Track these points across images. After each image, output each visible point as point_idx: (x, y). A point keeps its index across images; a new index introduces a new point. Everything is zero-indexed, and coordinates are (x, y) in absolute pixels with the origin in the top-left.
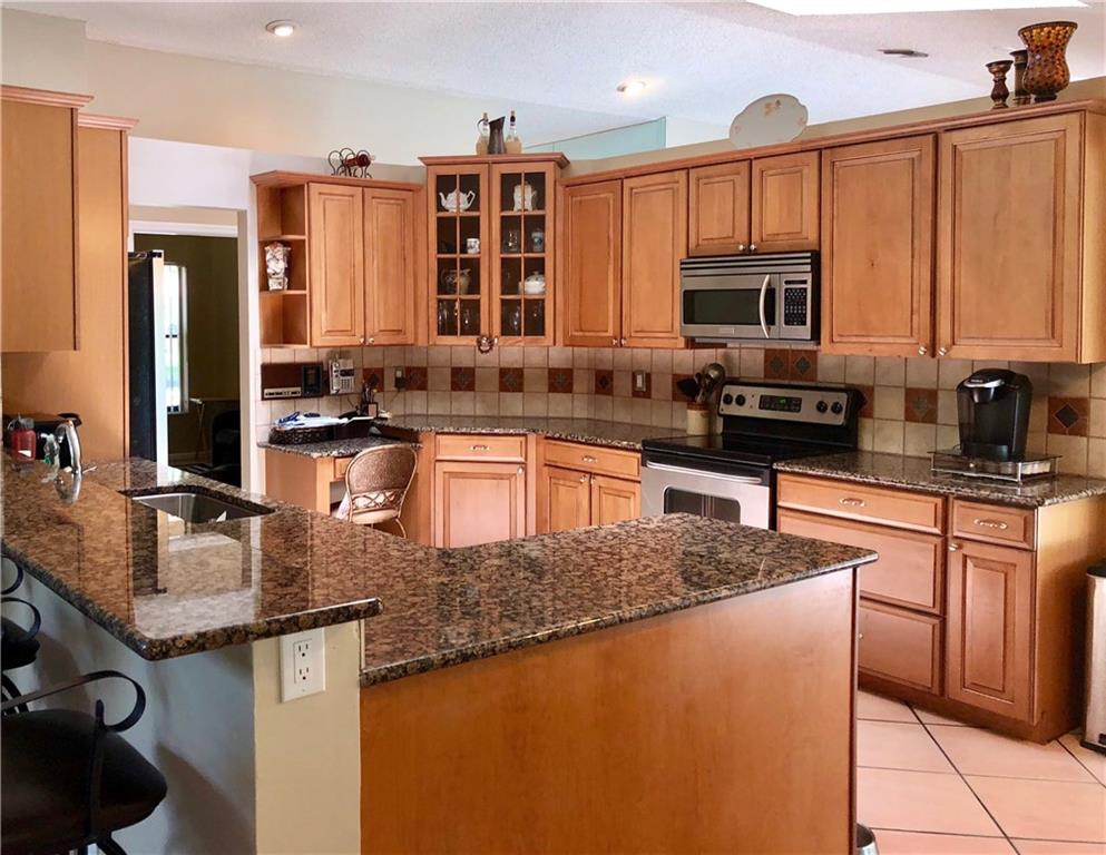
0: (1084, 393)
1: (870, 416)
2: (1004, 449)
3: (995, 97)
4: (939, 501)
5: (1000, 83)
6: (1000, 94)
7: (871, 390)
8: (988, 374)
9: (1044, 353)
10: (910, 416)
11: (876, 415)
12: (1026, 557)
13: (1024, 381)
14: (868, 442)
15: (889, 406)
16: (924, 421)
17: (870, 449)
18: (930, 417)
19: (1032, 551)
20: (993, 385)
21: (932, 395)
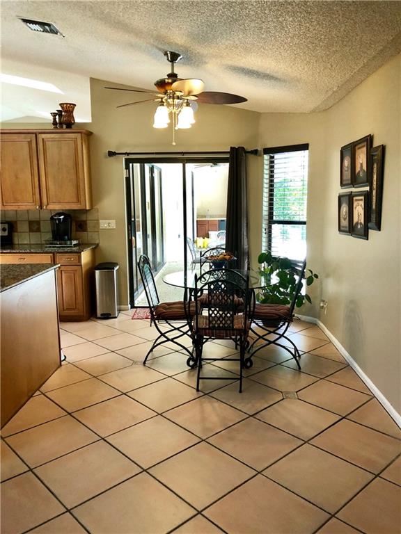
0: (84, 219)
1: (17, 231)
2: (66, 237)
3: (54, 124)
4: (51, 255)
5: (55, 119)
6: (55, 123)
7: (16, 222)
8: (60, 214)
9: (75, 207)
10: (31, 230)
11: (19, 230)
12: (80, 267)
13: (69, 216)
14: (16, 241)
15: (23, 227)
16: (36, 232)
17: (17, 243)
18: (38, 230)
19: (81, 265)
20: (62, 217)
21: (38, 223)
